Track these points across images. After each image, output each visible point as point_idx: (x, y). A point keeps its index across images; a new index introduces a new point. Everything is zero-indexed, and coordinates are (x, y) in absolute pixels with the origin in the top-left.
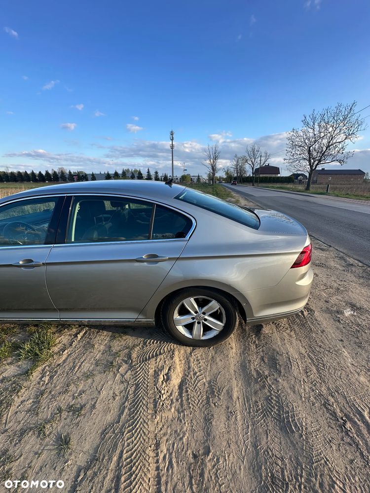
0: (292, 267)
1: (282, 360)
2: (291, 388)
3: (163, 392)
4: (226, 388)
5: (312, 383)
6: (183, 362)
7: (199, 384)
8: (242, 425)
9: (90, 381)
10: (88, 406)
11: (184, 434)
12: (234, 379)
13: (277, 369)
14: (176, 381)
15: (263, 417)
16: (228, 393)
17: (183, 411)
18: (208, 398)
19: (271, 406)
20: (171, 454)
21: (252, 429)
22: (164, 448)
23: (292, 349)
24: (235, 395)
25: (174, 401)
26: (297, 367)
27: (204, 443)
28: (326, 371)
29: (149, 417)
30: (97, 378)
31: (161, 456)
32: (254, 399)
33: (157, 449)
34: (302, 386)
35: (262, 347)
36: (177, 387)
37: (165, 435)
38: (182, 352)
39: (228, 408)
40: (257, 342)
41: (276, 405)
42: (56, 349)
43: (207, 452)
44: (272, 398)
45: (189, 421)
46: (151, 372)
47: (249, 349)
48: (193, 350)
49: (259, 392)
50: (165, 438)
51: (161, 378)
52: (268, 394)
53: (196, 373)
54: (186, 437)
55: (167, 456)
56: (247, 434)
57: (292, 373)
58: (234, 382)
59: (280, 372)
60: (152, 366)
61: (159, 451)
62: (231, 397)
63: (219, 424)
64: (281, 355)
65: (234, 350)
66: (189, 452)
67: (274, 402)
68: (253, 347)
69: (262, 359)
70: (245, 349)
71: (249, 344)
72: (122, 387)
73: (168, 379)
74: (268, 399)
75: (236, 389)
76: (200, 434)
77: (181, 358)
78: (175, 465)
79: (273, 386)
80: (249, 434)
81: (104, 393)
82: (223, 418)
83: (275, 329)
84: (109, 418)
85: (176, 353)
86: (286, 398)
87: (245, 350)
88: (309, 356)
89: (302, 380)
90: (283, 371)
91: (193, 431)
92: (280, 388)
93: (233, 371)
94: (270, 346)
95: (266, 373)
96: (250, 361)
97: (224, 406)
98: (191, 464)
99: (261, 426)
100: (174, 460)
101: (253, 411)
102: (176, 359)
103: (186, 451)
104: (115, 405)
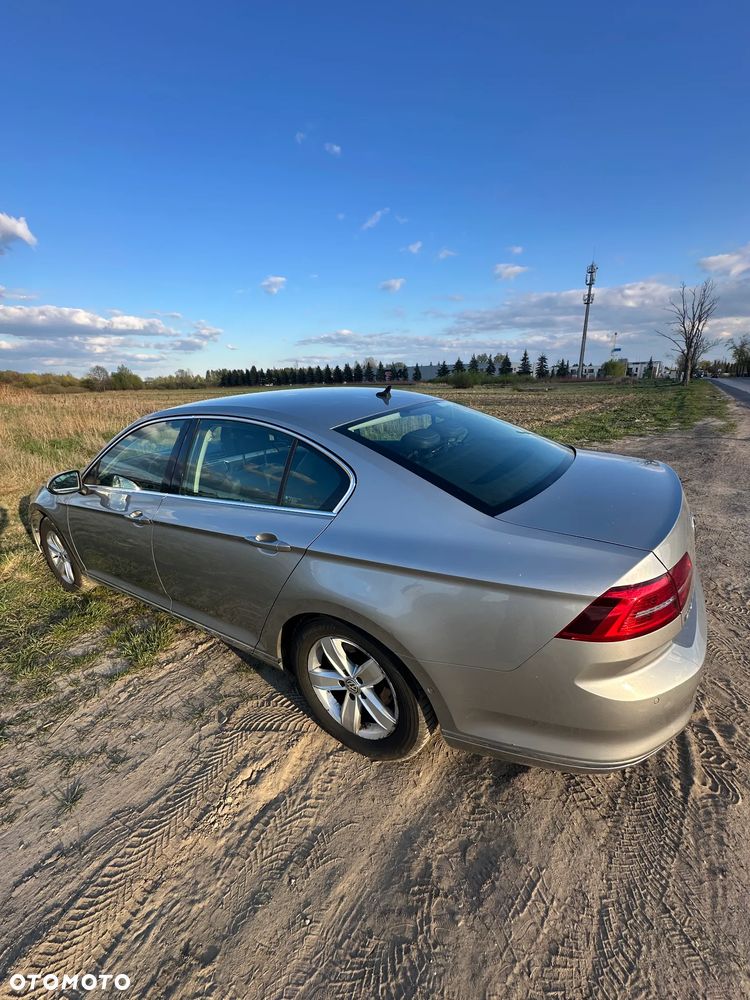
0: (561, 635)
1: (507, 875)
2: (473, 959)
3: (229, 800)
4: (336, 862)
5: (546, 990)
6: (305, 764)
7: (296, 823)
8: (305, 959)
9: (161, 724)
10: (131, 762)
11: (203, 898)
12: (366, 853)
13: (477, 892)
14: (265, 792)
15: (357, 977)
16: (331, 875)
17: (233, 856)
18: (290, 859)
19: (393, 966)
20: (160, 916)
21: (315, 984)
22: (160, 898)
23: (561, 866)
24: (341, 888)
25: (236, 827)
26: (537, 919)
27: (217, 939)
28: (621, 988)
29: (180, 830)
30: (170, 725)
31: (147, 908)
32: (369, 924)
33: (149, 893)
34: (510, 979)
35: (488, 818)
36: (259, 806)
37: (179, 877)
38: (318, 743)
39: (307, 904)
40: (483, 799)
41: (404, 974)
42: (163, 657)
43: (206, 961)
44: (408, 951)
45: (227, 881)
46: (240, 754)
47: (453, 806)
48: (341, 749)
49: (393, 916)
50: (175, 883)
51: (246, 774)
52: (409, 935)
53: (309, 798)
54: (201, 906)
55: (153, 916)
56: (299, 985)
57: (509, 926)
58: (362, 860)
59: (480, 903)
60: (248, 744)
61: (151, 897)
62: (329, 886)
63: (266, 926)
64: (518, 864)
65: (418, 791)
66: (185, 935)
67: (406, 963)
68: (465, 806)
69: (464, 847)
70: (443, 802)
71: (460, 796)
72: (187, 756)
73: (253, 782)
74: (398, 944)
75: (352, 877)
76: (224, 917)
77: (307, 756)
78: (151, 939)
79: (433, 925)
80: (301, 988)
81: (160, 753)
82: (283, 918)
83: (557, 791)
84: (139, 797)
85: (304, 741)
86: (440, 976)
87: (442, 804)
88: (603, 911)
89: (524, 962)
90: (489, 904)
91: (219, 902)
92: (449, 939)
93: (378, 835)
94: (509, 825)
95: (445, 885)
96: (432, 834)
97: (303, 896)
98: (171, 959)
99: (338, 993)
100: (155, 931)
101: (349, 947)
102: (296, 752)
103: (182, 930)
104: (159, 780)
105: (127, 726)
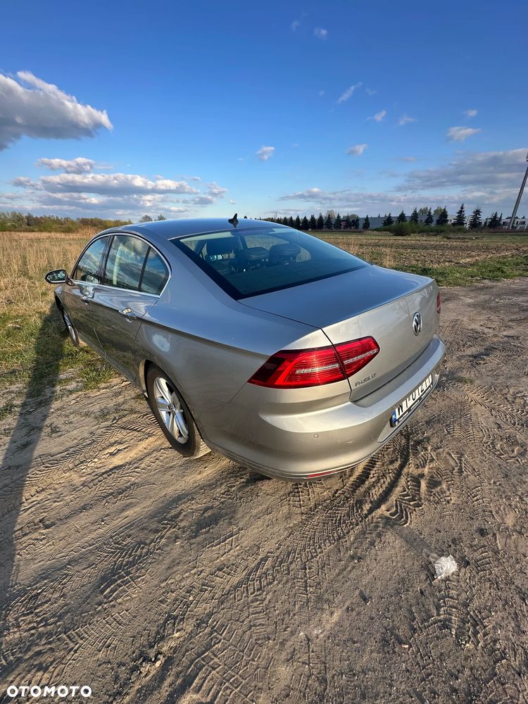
0: (250, 381)
1: (220, 528)
2: (173, 561)
3: (96, 460)
4: (133, 500)
5: (203, 585)
6: (145, 451)
7: (125, 478)
8: (93, 539)
9: (84, 418)
10: (60, 434)
11: (61, 501)
12: (152, 500)
13: (198, 531)
14: (117, 461)
15: (112, 552)
16: (127, 506)
17: (85, 486)
18: (111, 494)
19: (132, 552)
20: (37, 504)
21: (91, 550)
22: (42, 496)
23: (256, 531)
24: (129, 512)
25: (94, 474)
26: (221, 552)
27: (57, 519)
28: (248, 597)
29: (65, 469)
30: (88, 419)
31: (34, 499)
32: (133, 531)
33: (38, 492)
34: (187, 574)
35: (229, 498)
36: (111, 467)
37: (55, 489)
38: (159, 442)
39: (108, 515)
40: (233, 489)
41: (135, 557)
42: (103, 385)
43: (47, 527)
44: (143, 548)
45: (76, 497)
46: (112, 440)
47: (215, 488)
48: (170, 448)
49: (146, 531)
50: (52, 491)
51: (112, 450)
52: (148, 542)
53: (138, 468)
54: (58, 504)
55: (35, 503)
56: (83, 548)
57: (203, 551)
58: (149, 502)
59: (195, 537)
60: (119, 435)
61: (38, 494)
62: (123, 510)
63: (83, 519)
64: (230, 524)
65: (199, 477)
66: (45, 514)
67: (138, 553)
68: (223, 489)
69: (206, 510)
70: (210, 485)
71: (222, 484)
72: (86, 435)
73: (112, 454)
74: (140, 544)
75: (137, 509)
76: (66, 511)
77: (149, 447)
78: (28, 512)
79: (163, 540)
80: (83, 550)
81: (75, 432)
82: (93, 519)
83: (282, 493)
84: (55, 450)
85: (151, 439)
86: (151, 563)
88: (265, 559)
89: (200, 569)
90: (199, 539)
91: (68, 504)
92: (165, 549)
93: (164, 493)
94: (239, 504)
95: (182, 524)
96: (193, 499)
97: (108, 512)
98: (34, 522)
99: (99, 556)
100: (33, 509)
101: (116, 539)
102: (143, 444)
103: (44, 512)
104: (68, 444)
105: (66, 416)
